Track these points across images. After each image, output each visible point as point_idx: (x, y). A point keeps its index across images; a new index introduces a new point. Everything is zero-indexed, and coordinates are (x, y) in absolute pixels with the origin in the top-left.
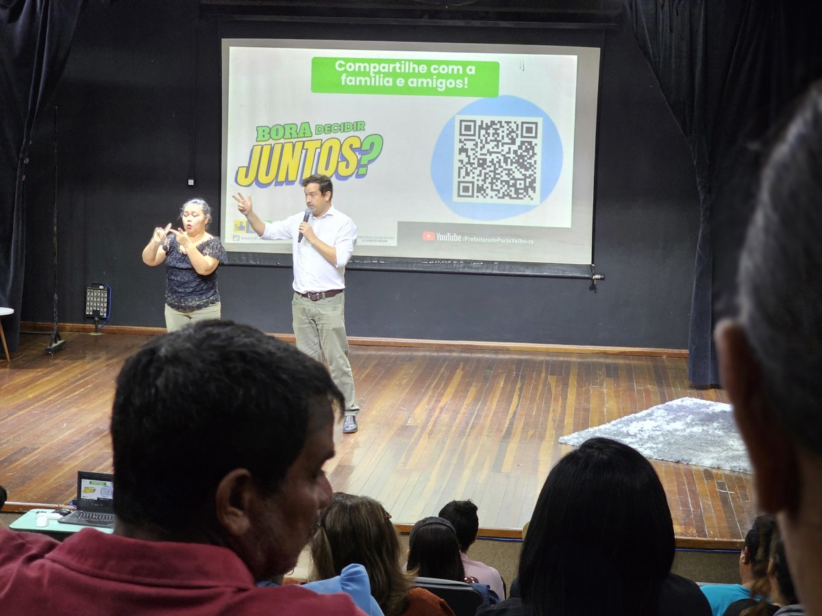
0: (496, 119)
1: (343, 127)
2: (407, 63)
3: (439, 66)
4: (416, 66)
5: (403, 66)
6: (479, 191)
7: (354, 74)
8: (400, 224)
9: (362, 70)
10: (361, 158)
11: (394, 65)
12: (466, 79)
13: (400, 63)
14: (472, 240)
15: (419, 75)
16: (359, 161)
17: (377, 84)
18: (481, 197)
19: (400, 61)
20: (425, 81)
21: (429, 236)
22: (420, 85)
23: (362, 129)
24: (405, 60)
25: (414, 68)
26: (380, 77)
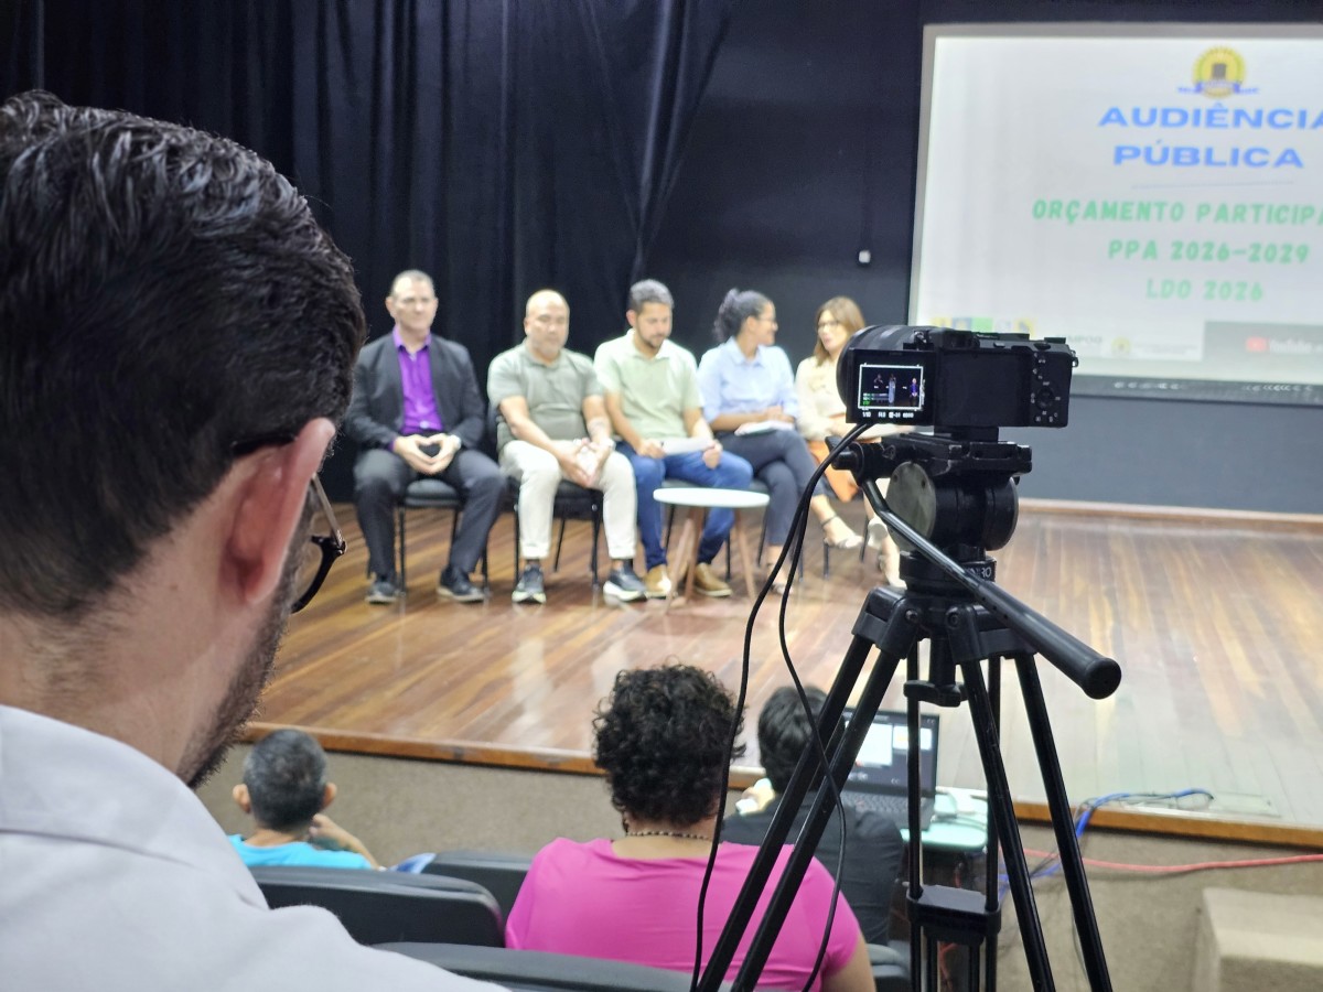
8: (1209, 325)
21: (1256, 345)
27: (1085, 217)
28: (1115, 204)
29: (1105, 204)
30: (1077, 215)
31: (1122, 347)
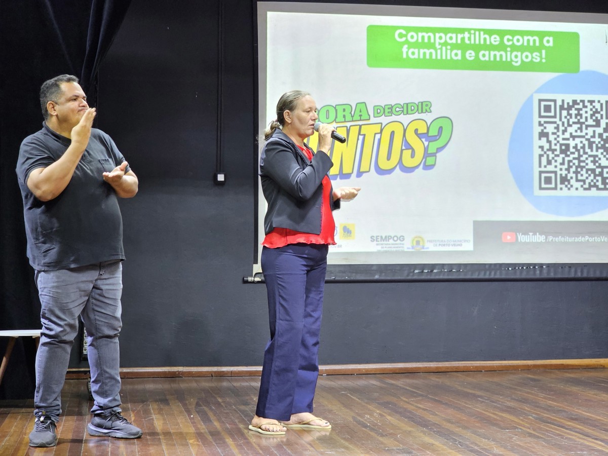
0: (579, 98)
1: (406, 109)
2: (477, 33)
3: (513, 38)
4: (487, 36)
5: (472, 36)
6: (562, 183)
7: (417, 45)
8: (476, 223)
9: (426, 40)
10: (428, 145)
11: (462, 36)
12: (544, 52)
13: (470, 33)
14: (557, 239)
15: (491, 47)
16: (426, 149)
17: (444, 58)
18: (565, 189)
19: (469, 30)
20: (498, 54)
21: (509, 237)
22: (492, 59)
23: (429, 111)
24: (475, 30)
25: (485, 39)
26: (446, 49)
31: (418, 243)
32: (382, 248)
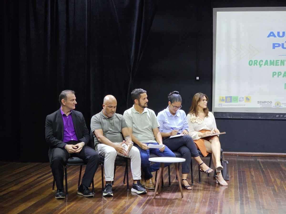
27: (265, 65)
28: (274, 61)
29: (271, 61)
30: (262, 64)
31: (278, 104)
32: (262, 106)
